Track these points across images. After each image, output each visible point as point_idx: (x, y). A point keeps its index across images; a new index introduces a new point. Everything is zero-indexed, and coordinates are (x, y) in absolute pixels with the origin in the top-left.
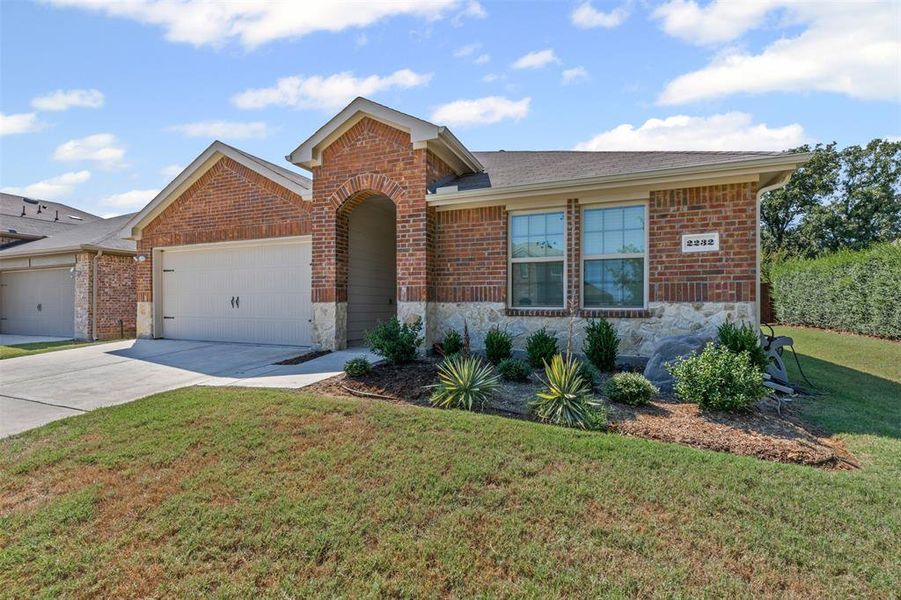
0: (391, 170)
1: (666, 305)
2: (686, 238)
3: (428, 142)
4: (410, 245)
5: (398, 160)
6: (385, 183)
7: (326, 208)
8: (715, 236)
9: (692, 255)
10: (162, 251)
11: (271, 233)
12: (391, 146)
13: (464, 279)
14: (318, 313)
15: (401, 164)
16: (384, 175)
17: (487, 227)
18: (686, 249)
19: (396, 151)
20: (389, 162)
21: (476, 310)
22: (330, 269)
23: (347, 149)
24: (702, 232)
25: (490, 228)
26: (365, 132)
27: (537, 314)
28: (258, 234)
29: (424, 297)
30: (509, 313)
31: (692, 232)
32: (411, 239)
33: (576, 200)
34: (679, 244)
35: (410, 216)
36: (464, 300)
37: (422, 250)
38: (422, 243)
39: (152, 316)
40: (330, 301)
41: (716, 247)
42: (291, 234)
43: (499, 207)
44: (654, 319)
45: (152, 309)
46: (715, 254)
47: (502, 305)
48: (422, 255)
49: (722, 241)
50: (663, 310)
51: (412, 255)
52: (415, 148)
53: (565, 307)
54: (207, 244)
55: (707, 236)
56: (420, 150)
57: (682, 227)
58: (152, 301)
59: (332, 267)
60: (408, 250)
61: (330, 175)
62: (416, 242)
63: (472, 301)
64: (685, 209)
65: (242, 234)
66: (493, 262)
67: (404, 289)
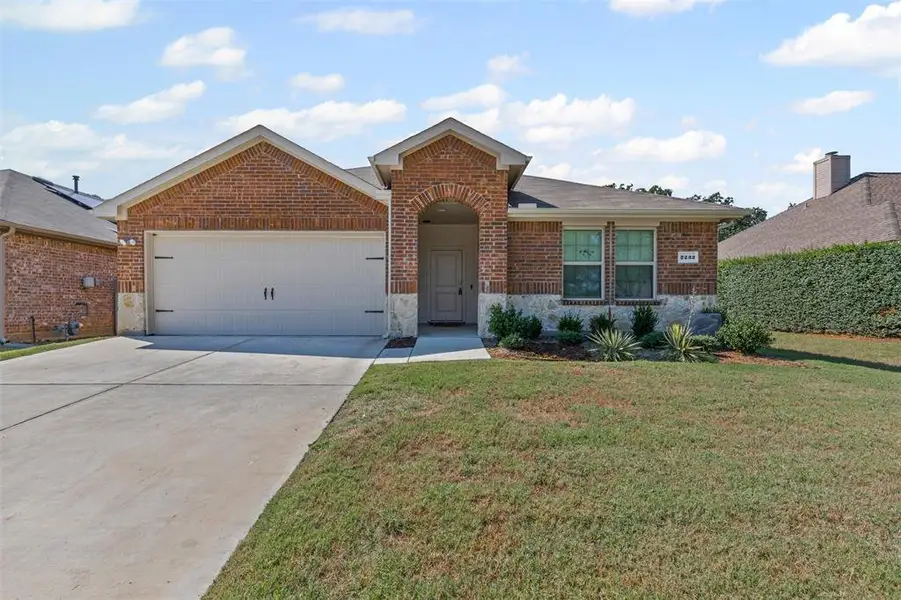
0: (475, 184)
1: (668, 296)
2: (680, 253)
3: (510, 166)
4: (493, 247)
5: (482, 176)
6: (470, 194)
7: (407, 209)
8: (696, 254)
9: (684, 265)
10: (154, 235)
11: (325, 226)
12: (476, 164)
13: (528, 276)
14: (398, 303)
15: (484, 180)
16: (468, 187)
17: (547, 236)
18: (680, 261)
19: (479, 168)
20: (473, 176)
21: (537, 301)
22: (410, 264)
23: (429, 159)
24: (689, 250)
25: (549, 237)
26: (450, 148)
27: (586, 304)
28: (311, 226)
29: (505, 290)
30: (565, 303)
31: (683, 250)
32: (494, 243)
33: (613, 223)
34: (676, 257)
35: (493, 224)
36: (528, 293)
37: (504, 252)
38: (503, 246)
39: (144, 310)
40: (413, 292)
41: (696, 260)
42: (352, 229)
43: (557, 223)
44: (662, 306)
45: (144, 301)
46: (695, 265)
47: (558, 297)
48: (504, 255)
49: (700, 257)
50: (667, 300)
51: (494, 255)
52: (498, 168)
53: (603, 298)
54: (234, 232)
55: (691, 253)
56: (503, 171)
57: (679, 246)
58: (143, 291)
59: (413, 262)
60: (491, 251)
61: (411, 179)
62: (499, 246)
63: (535, 293)
64: (680, 236)
65: (287, 224)
66: (552, 264)
67: (487, 283)
